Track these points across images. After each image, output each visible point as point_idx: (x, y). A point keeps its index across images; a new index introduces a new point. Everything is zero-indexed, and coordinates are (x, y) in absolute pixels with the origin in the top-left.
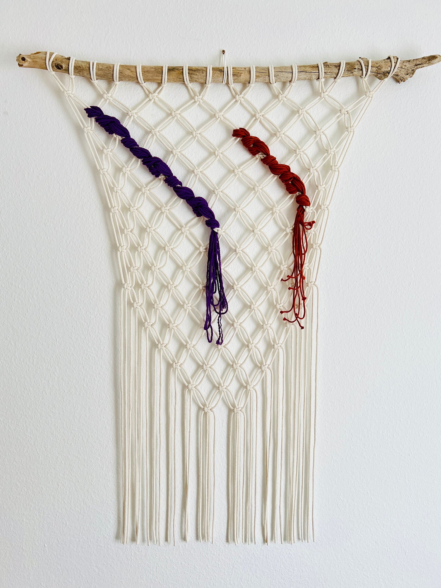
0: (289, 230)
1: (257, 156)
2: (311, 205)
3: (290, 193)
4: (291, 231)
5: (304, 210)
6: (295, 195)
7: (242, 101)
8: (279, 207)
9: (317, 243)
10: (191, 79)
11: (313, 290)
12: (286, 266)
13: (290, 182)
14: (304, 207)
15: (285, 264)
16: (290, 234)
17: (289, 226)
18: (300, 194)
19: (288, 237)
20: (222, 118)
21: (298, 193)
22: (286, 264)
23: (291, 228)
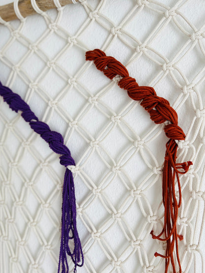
0: (157, 171)
1: (114, 79)
2: (187, 139)
3: (157, 122)
4: (160, 173)
5: (177, 145)
6: (163, 125)
7: (97, 19)
8: (143, 140)
9: (199, 192)
10: (41, 6)
11: (195, 257)
12: (155, 218)
13: (154, 109)
14: (177, 141)
15: (153, 216)
16: (158, 176)
17: (157, 166)
18: (170, 123)
19: (156, 179)
20: (75, 42)
21: (166, 122)
22: (155, 214)
23: (160, 169)
